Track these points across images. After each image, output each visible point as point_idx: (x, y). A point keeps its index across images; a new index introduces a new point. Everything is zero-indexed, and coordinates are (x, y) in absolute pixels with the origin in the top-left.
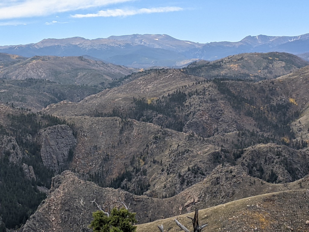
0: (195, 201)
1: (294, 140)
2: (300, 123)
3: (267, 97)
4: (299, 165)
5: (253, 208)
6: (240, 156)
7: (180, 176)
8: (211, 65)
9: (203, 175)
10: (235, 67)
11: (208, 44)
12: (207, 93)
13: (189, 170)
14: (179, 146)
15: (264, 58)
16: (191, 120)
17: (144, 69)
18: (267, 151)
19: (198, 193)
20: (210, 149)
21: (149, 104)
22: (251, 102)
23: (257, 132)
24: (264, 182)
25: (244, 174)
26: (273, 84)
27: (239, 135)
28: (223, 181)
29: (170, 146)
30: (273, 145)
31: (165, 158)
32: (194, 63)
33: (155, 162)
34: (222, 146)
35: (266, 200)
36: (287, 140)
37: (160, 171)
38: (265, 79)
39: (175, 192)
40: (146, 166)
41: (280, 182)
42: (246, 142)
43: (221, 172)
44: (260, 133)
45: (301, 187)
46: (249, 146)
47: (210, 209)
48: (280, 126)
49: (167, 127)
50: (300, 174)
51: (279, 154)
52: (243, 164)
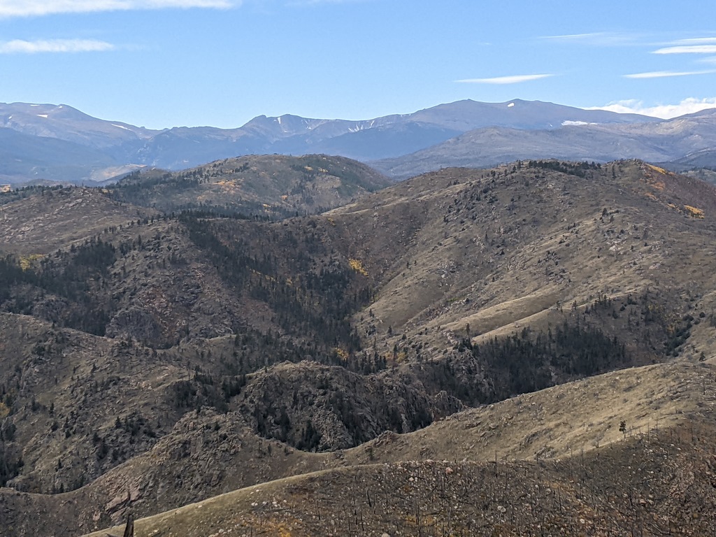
0: (132, 498)
1: (358, 354)
2: (371, 314)
3: (300, 257)
4: (368, 409)
5: (265, 510)
6: (237, 392)
7: (96, 439)
8: (173, 181)
9: (152, 435)
10: (228, 186)
11: (167, 132)
12: (164, 245)
13: (118, 425)
14: (95, 368)
15: (294, 167)
16: (127, 307)
17: (13, 185)
18: (299, 380)
19: (139, 478)
20: (169, 374)
21: (24, 269)
22: (266, 267)
23: (278, 336)
24: (292, 449)
25: (247, 432)
26: (314, 226)
27: (236, 343)
28: (198, 450)
29: (75, 370)
30: (312, 365)
31: (63, 398)
32: (135, 175)
33: (35, 408)
34: (197, 369)
35: (294, 490)
36: (342, 353)
37: (47, 430)
38: (297, 215)
39: (83, 479)
40: (15, 418)
41: (326, 448)
42: (253, 359)
43: (194, 429)
44: (285, 338)
45: (372, 459)
46: (257, 368)
47: (166, 515)
48: (328, 322)
49: (67, 325)
50: (370, 429)
51: (325, 385)
52: (244, 410)
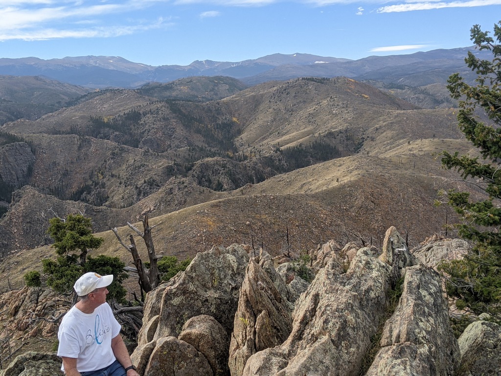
0: (151, 210)
1: (236, 154)
2: (241, 139)
3: (213, 116)
4: (241, 175)
5: (202, 213)
6: (190, 169)
7: (137, 188)
8: (163, 87)
9: (158, 186)
10: (185, 89)
11: (160, 67)
12: (160, 112)
13: (145, 182)
14: (135, 161)
15: (210, 81)
16: (146, 137)
17: (100, 89)
18: (214, 164)
19: (154, 203)
20: (164, 163)
21: (106, 122)
22: (200, 121)
23: (206, 148)
24: (212, 191)
25: (195, 184)
26: (219, 104)
27: (189, 150)
28: (176, 191)
29: (127, 161)
30: (219, 158)
31: (123, 172)
32: (148, 84)
33: (113, 176)
34: (175, 160)
35: (213, 206)
36: (230, 154)
37: (118, 184)
38: (212, 100)
39: (132, 203)
40: (105, 180)
41: (225, 190)
42: (196, 156)
43: (174, 183)
44: (208, 148)
45: (243, 194)
46: (198, 160)
47: (164, 216)
48: (225, 142)
49: (123, 144)
50: (242, 183)
51: (224, 166)
52: (193, 176)
